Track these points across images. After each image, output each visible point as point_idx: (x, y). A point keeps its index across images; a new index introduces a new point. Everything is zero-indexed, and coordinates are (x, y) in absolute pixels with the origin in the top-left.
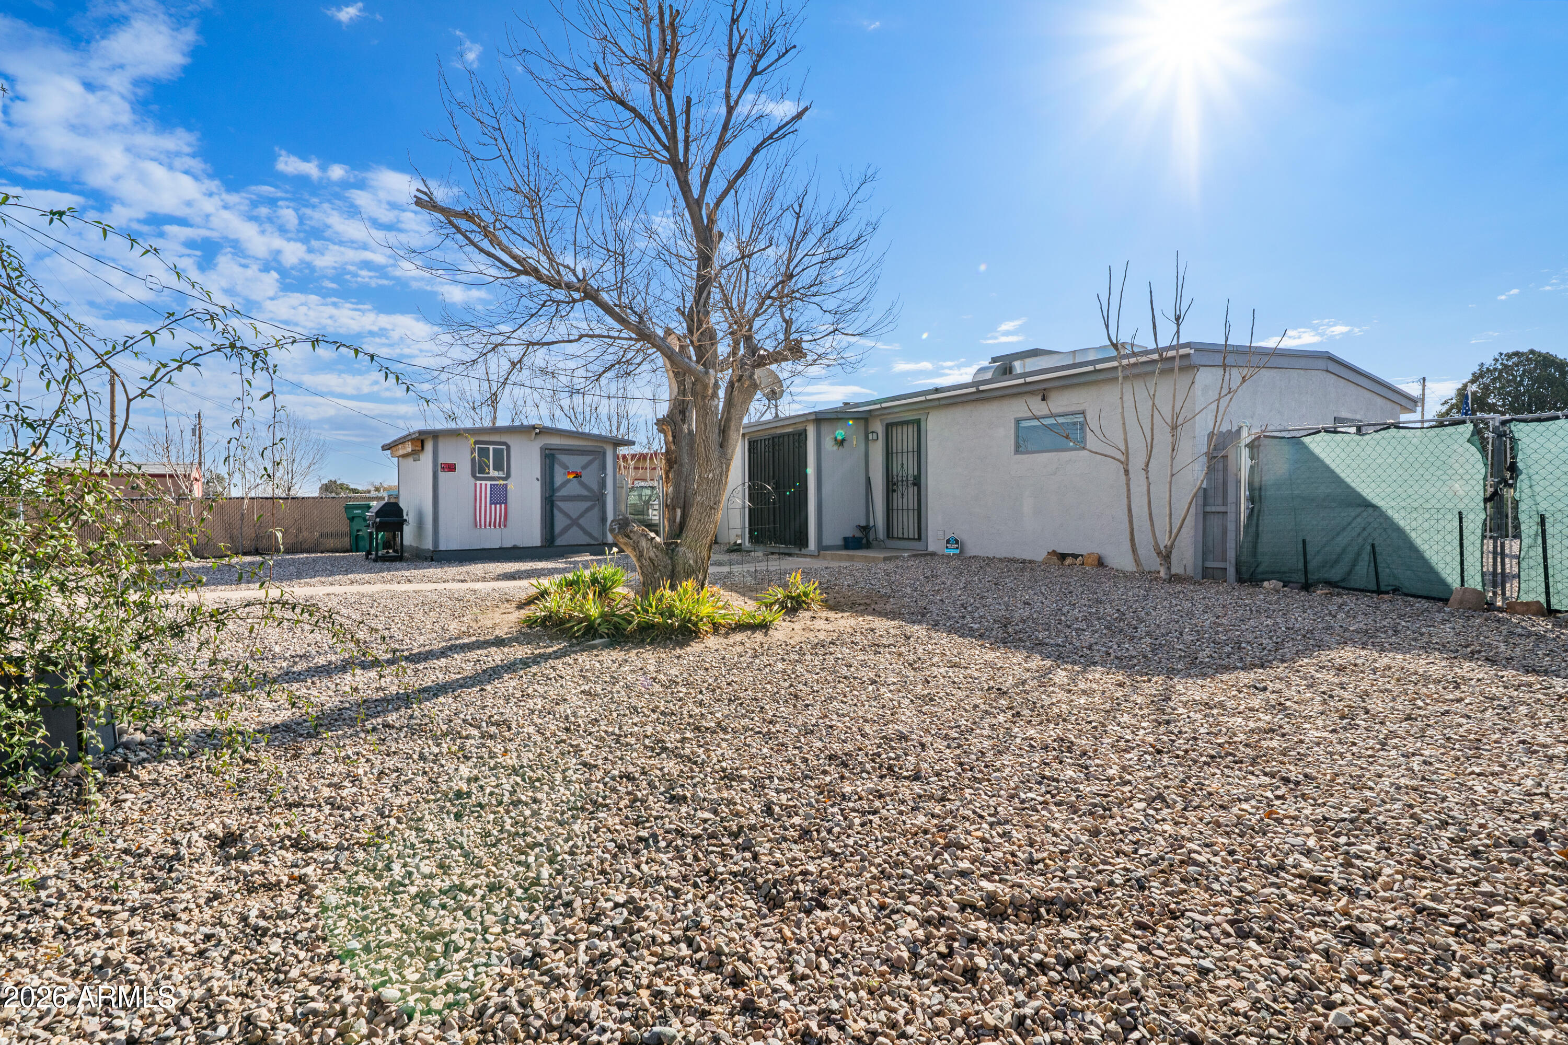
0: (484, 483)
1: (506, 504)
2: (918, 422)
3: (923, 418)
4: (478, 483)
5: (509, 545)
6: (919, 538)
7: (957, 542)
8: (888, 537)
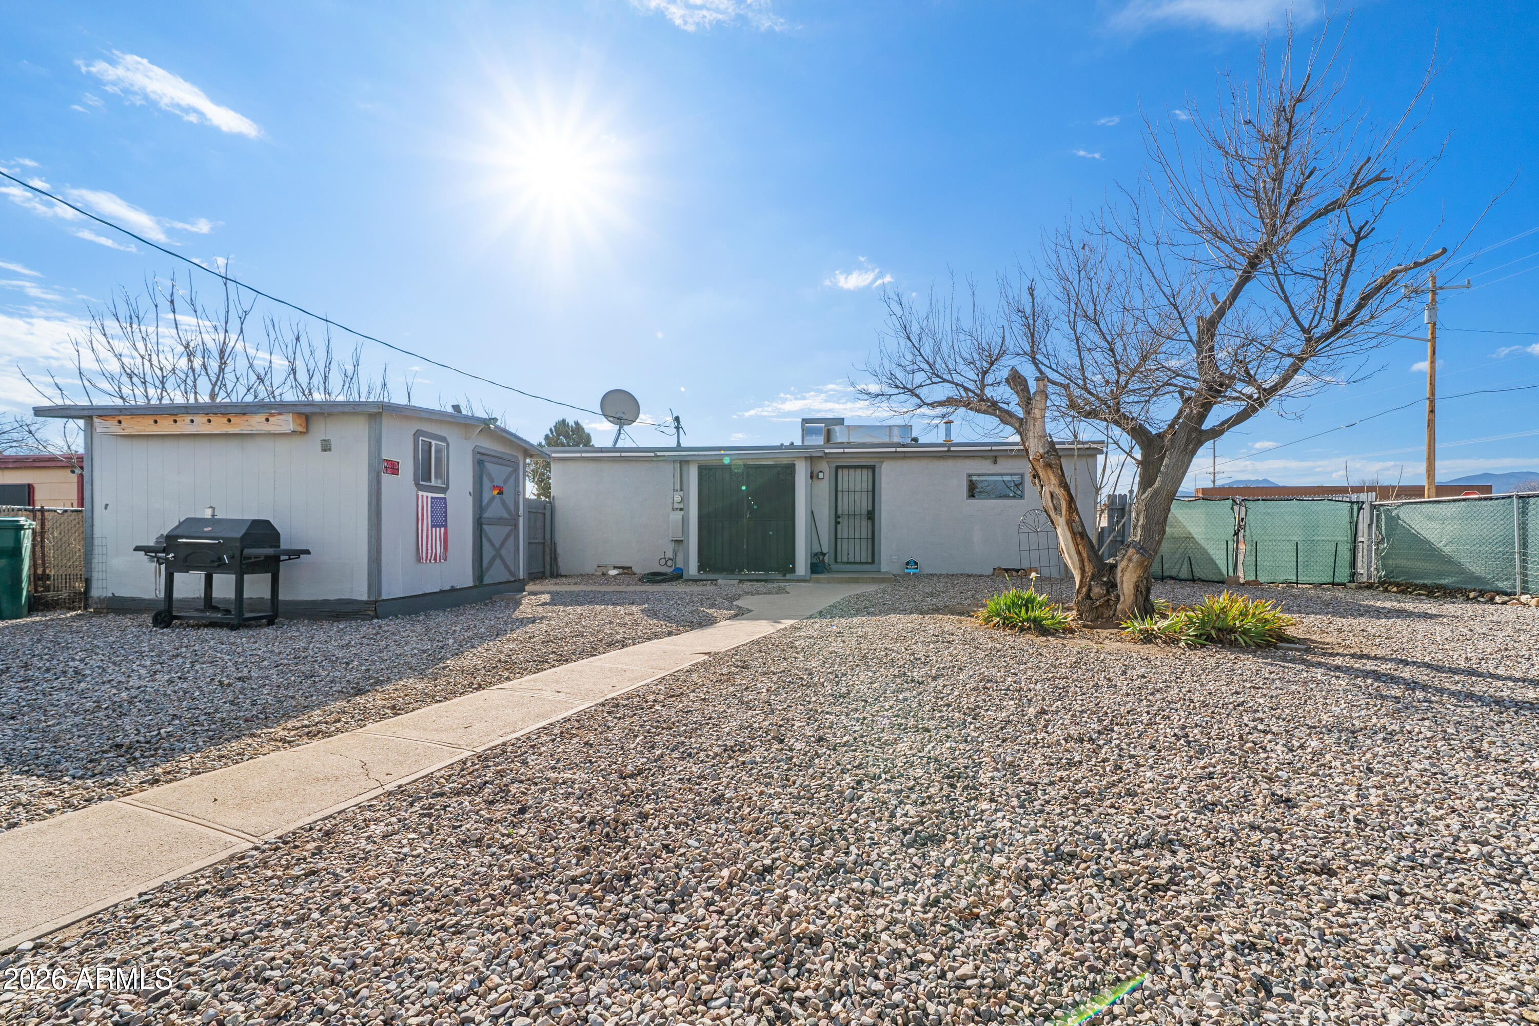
0: (425, 494)
1: (446, 527)
2: (872, 468)
3: (877, 465)
4: (420, 493)
5: (447, 588)
6: (873, 562)
7: (916, 564)
8: (836, 561)
